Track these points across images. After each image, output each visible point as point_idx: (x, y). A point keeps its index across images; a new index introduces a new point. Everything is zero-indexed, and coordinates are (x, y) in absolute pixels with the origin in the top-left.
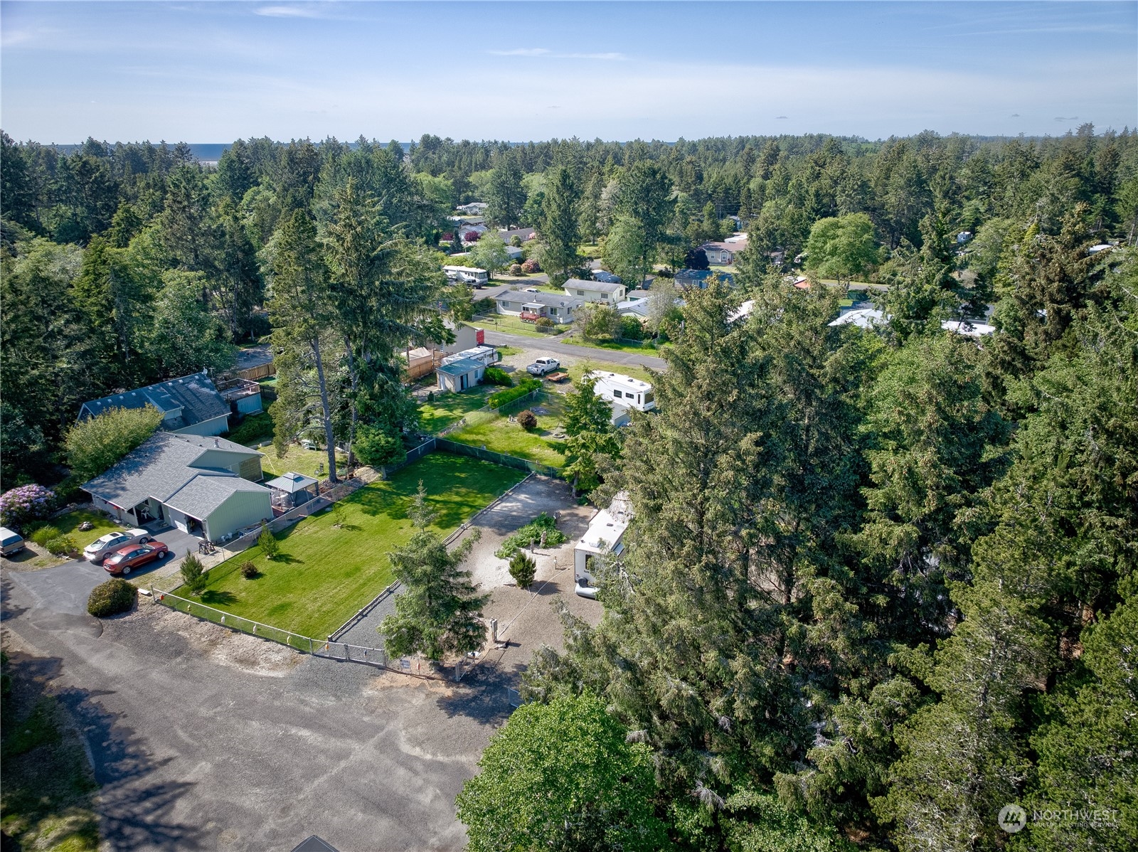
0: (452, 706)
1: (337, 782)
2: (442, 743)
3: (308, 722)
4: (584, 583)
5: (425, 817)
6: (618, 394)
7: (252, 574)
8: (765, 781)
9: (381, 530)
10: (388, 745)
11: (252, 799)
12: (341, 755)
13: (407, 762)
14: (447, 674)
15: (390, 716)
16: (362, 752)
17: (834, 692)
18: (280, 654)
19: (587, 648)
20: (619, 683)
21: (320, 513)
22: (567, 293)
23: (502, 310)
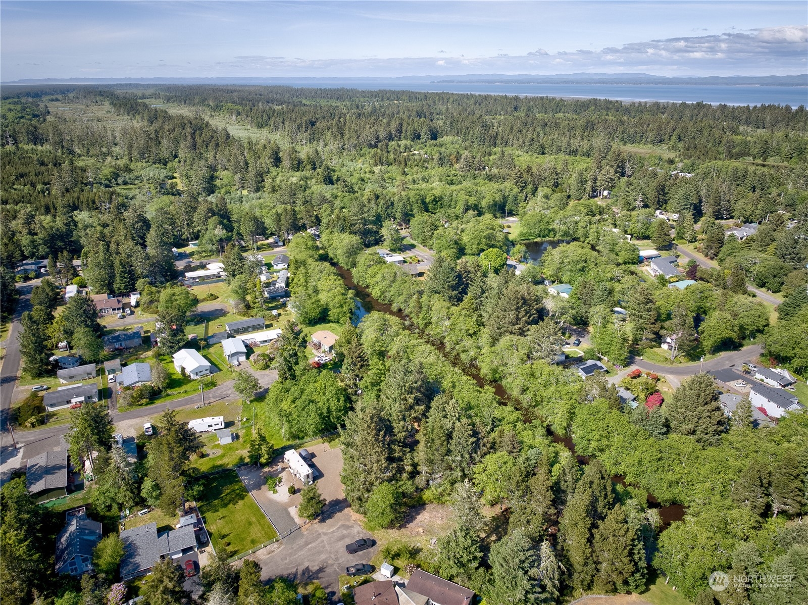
0: (322, 521)
3: (306, 545)
6: (211, 426)
7: (229, 544)
9: (231, 512)
10: (325, 534)
11: (321, 557)
12: (322, 542)
15: (317, 531)
16: (324, 538)
18: (275, 545)
21: (205, 522)
22: (62, 381)
23: (50, 409)
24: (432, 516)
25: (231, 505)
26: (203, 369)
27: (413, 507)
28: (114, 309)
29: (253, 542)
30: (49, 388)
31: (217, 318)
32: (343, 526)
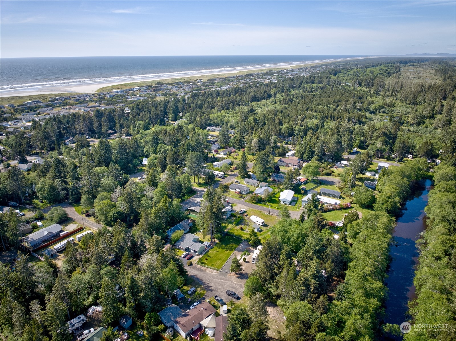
0: (238, 277)
1: (228, 285)
2: (238, 282)
3: (222, 279)
4: (253, 262)
5: (238, 289)
6: (257, 221)
7: (206, 260)
8: (271, 284)
9: (222, 252)
10: (232, 282)
11: (219, 287)
12: (227, 283)
13: (235, 284)
14: (237, 274)
15: (231, 279)
16: (229, 283)
17: (277, 276)
18: (215, 271)
19: (255, 272)
20: (258, 275)
21: (211, 249)
22: (245, 183)
23: (230, 190)
24: (272, 312)
25: (225, 250)
26: (286, 201)
27: (272, 302)
28: (294, 165)
29: (212, 265)
30: (239, 183)
31: (327, 185)
32: (241, 285)
